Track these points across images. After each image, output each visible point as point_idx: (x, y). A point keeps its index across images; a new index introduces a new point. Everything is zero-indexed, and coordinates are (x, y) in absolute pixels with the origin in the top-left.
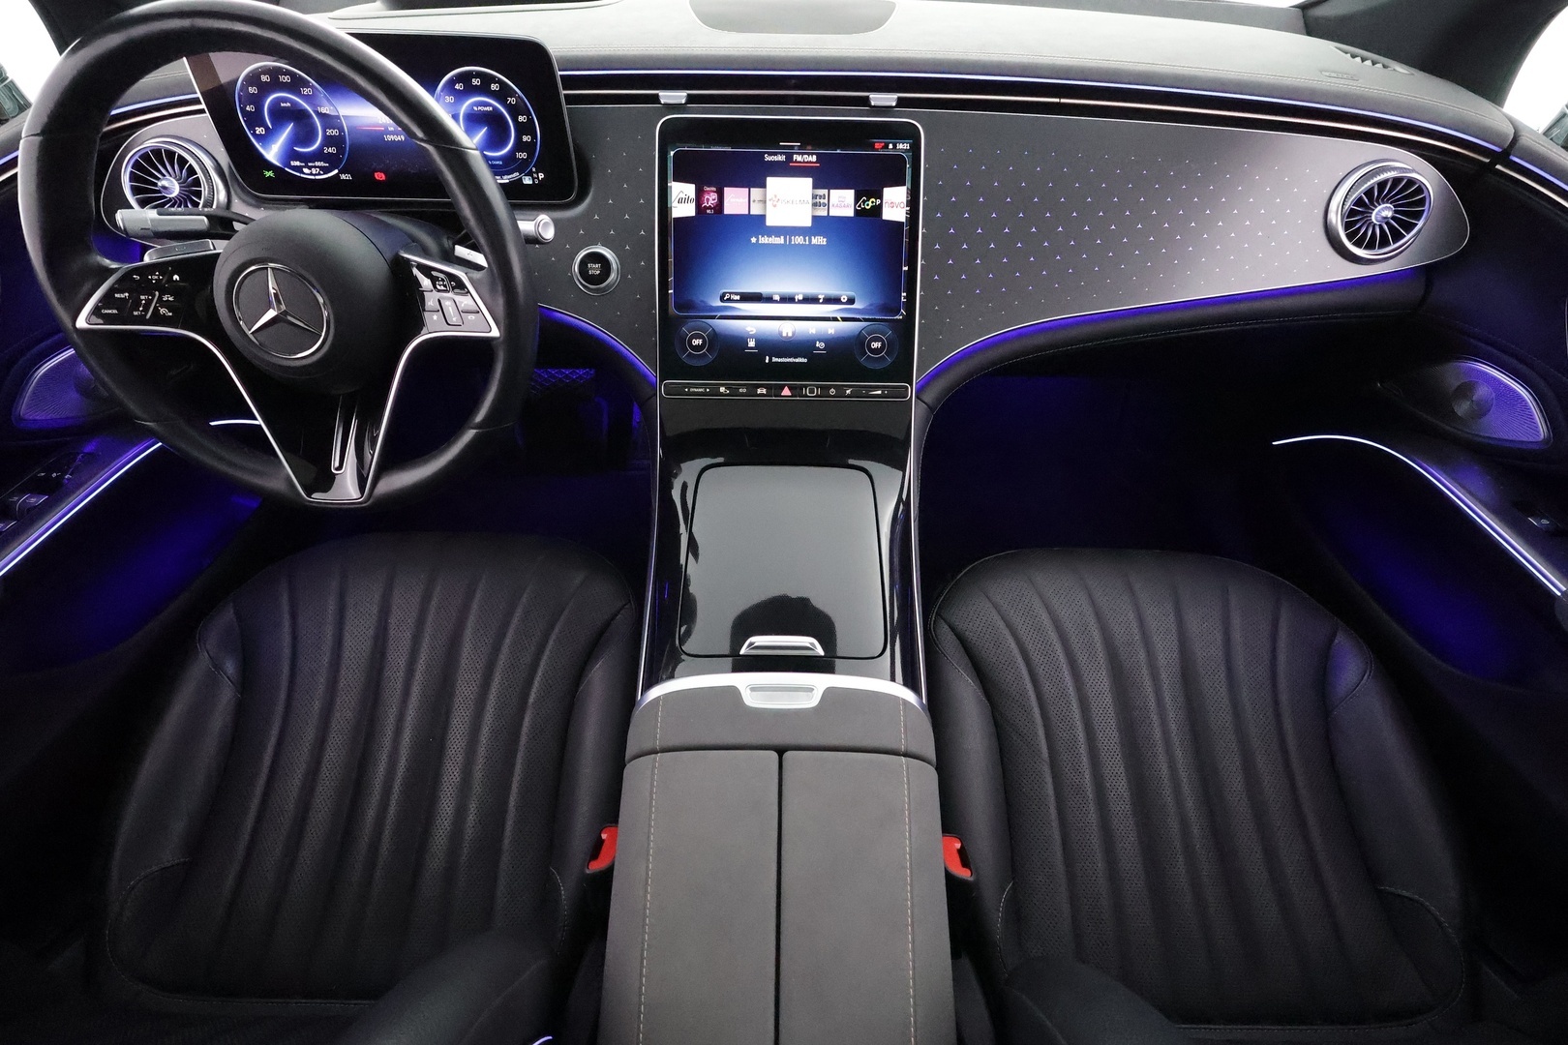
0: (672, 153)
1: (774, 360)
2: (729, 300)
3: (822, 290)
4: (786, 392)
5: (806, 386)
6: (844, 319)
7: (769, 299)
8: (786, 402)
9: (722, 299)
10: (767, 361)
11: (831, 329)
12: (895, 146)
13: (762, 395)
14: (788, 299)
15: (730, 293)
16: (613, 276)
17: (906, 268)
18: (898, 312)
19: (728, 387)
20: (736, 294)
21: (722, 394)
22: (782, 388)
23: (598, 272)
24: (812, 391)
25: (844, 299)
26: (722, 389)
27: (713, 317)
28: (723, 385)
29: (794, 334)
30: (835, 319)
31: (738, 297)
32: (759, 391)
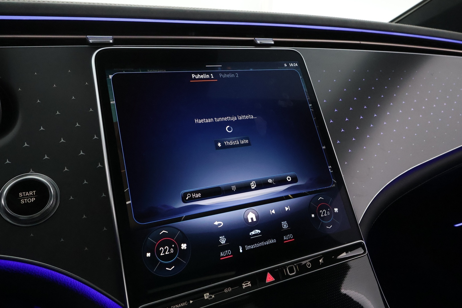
0: (111, 77)
1: (248, 247)
2: (192, 199)
3: (269, 176)
4: (270, 278)
5: (284, 266)
6: (294, 196)
7: (227, 191)
8: (273, 289)
9: (185, 201)
10: (241, 251)
11: (286, 206)
12: (288, 65)
13: (248, 289)
14: (244, 188)
15: (191, 193)
16: (51, 202)
17: (324, 147)
18: (330, 182)
19: (210, 290)
20: (197, 192)
21: (208, 301)
22: (264, 274)
23: (33, 200)
24: (291, 271)
25: (289, 179)
26: (206, 296)
27: (179, 220)
28: (205, 291)
29: (257, 217)
30: (287, 198)
31: (199, 195)
32: (244, 286)
